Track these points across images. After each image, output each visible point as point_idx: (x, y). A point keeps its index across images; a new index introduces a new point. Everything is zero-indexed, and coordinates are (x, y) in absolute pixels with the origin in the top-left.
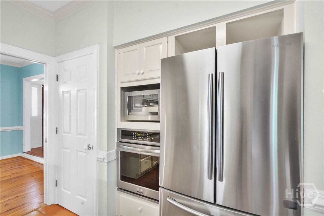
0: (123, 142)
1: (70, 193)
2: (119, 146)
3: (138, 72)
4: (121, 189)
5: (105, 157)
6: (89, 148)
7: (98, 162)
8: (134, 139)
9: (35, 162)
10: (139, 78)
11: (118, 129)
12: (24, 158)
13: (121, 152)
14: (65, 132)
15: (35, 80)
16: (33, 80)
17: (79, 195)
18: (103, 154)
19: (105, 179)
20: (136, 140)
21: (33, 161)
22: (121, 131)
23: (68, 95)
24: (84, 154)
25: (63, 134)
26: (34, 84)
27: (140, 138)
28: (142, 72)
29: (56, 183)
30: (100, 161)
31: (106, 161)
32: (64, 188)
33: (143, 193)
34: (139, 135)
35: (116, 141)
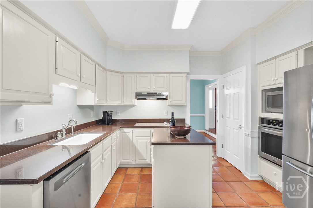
0: (263, 126)
1: (230, 153)
2: (260, 129)
3: (273, 79)
4: (262, 157)
5: (250, 133)
6: (240, 127)
7: (246, 136)
8: (271, 125)
9: (211, 136)
10: (274, 83)
11: (259, 117)
12: (205, 133)
13: (261, 132)
14: (227, 118)
15: (211, 86)
16: (210, 86)
17: (234, 154)
18: (249, 131)
19: (250, 147)
20: (272, 125)
21: (210, 136)
22: (262, 118)
23: (229, 96)
24: (238, 131)
25: (226, 118)
26: (210, 88)
27: (274, 124)
28: (276, 79)
29: (223, 146)
30: (247, 135)
31: (250, 136)
32: (227, 150)
33: (277, 162)
34: (274, 122)
35: (258, 125)
